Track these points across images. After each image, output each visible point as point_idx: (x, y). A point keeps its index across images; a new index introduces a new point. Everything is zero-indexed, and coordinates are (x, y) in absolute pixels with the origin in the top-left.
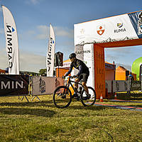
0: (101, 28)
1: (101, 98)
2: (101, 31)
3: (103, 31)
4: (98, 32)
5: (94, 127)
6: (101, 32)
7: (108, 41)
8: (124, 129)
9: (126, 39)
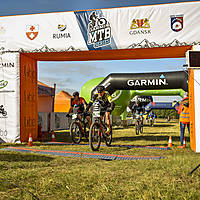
0: (32, 28)
1: (30, 139)
2: (32, 34)
3: (36, 34)
5: (12, 187)
6: (32, 36)
7: (44, 50)
8: (59, 187)
9: (71, 50)
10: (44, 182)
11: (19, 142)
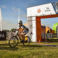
0: (39, 9)
1: (40, 41)
2: (39, 11)
3: (40, 11)
7: (43, 15)
9: (51, 15)
10: (46, 54)
11: (36, 42)
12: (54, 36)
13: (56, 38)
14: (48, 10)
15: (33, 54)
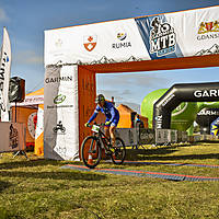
0: (90, 39)
1: (90, 157)
2: (90, 45)
3: (94, 45)
4: (86, 46)
5: (74, 207)
6: (90, 47)
7: (103, 62)
8: (124, 209)
9: (131, 60)
10: (109, 203)
11: (78, 160)
12: (144, 137)
13: (150, 147)
14: (123, 42)
15: (62, 206)
